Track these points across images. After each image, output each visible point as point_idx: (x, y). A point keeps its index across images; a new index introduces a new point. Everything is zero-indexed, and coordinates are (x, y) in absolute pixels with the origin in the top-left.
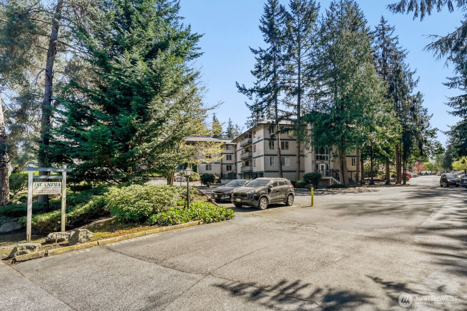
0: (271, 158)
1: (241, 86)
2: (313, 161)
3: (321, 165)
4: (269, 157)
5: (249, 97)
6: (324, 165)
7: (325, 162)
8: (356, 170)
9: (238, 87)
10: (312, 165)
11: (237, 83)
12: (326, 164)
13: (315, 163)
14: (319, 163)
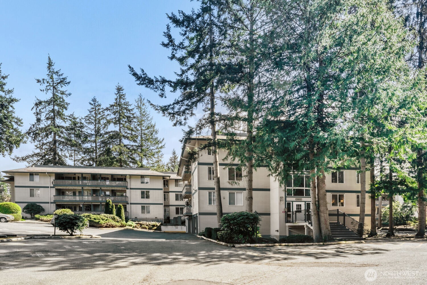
0: (210, 193)
1: (139, 73)
2: (281, 198)
3: (295, 204)
4: (207, 192)
5: (159, 92)
6: (303, 204)
7: (304, 199)
8: (359, 213)
9: (135, 74)
10: (280, 204)
11: (130, 67)
12: (305, 202)
13: (286, 201)
14: (292, 202)
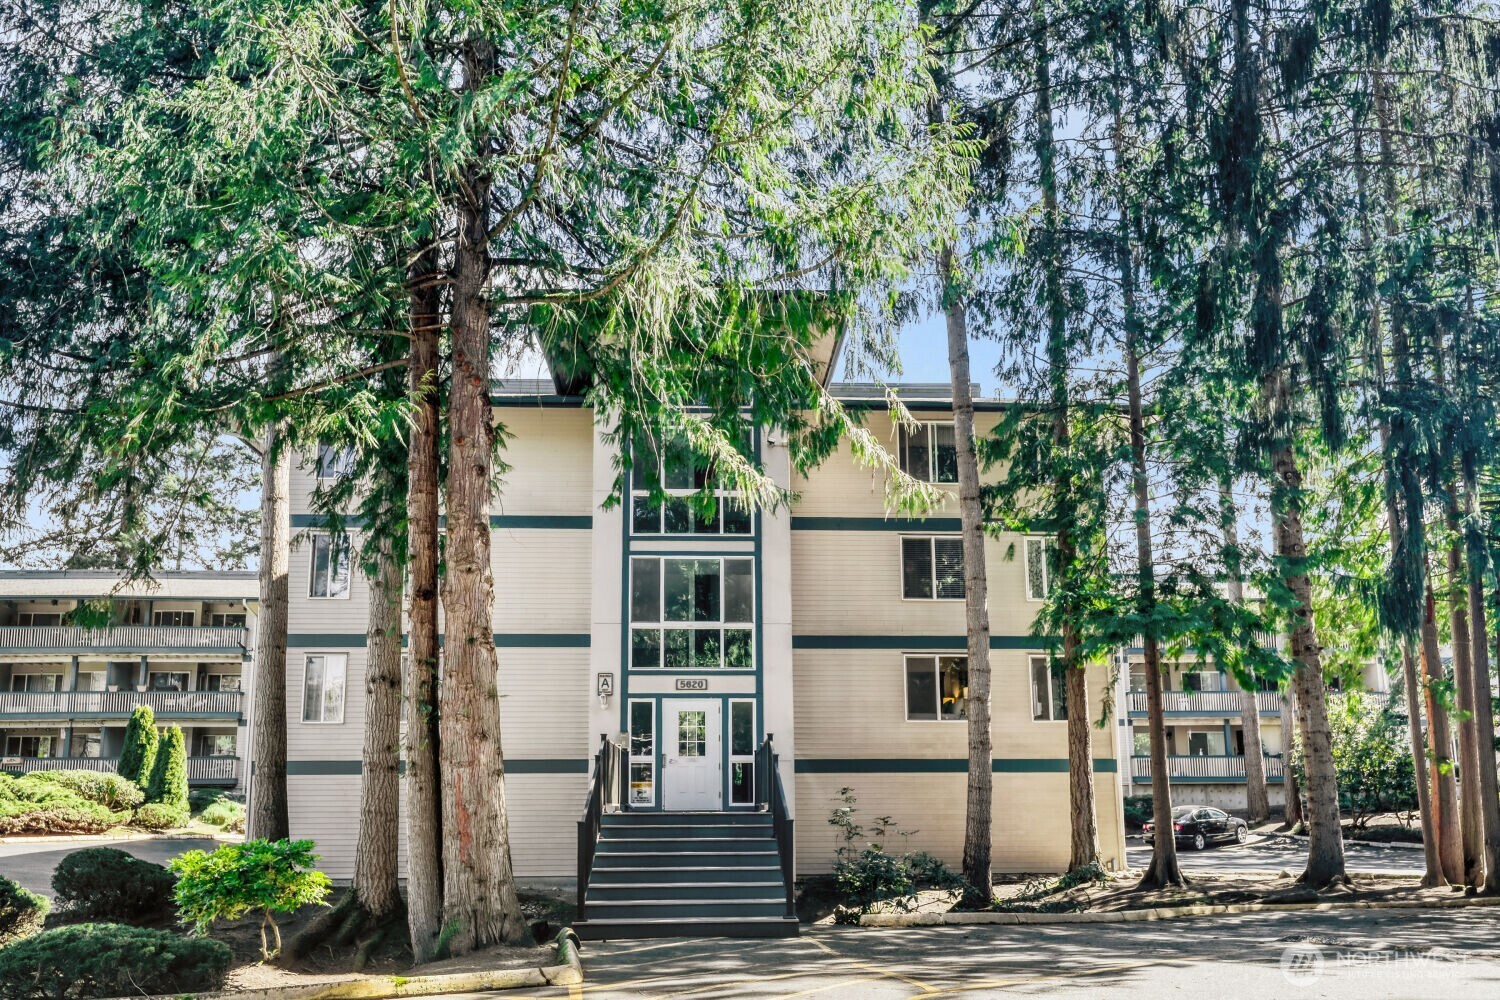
2: (601, 680)
3: (672, 709)
6: (712, 708)
7: (717, 684)
10: (595, 710)
12: (725, 697)
13: (625, 695)
14: (659, 697)
